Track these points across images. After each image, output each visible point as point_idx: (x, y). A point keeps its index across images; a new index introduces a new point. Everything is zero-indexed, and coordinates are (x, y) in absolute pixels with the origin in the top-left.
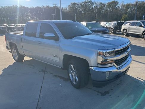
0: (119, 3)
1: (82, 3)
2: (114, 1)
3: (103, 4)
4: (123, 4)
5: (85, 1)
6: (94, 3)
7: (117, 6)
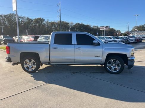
0: (45, 21)
1: (6, 15)
2: (40, 18)
3: (31, 19)
4: (48, 22)
5: (10, 14)
6: (20, 17)
7: (43, 23)
